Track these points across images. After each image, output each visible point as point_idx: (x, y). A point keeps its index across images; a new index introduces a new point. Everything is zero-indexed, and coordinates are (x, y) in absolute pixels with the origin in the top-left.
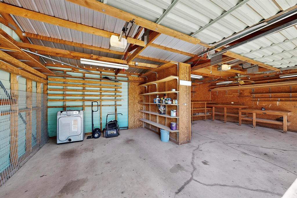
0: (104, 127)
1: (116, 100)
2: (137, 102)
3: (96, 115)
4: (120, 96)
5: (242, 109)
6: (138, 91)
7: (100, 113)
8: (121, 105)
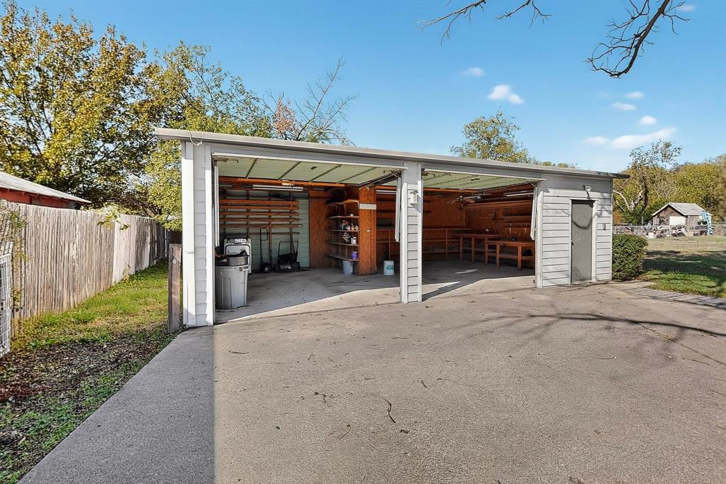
0: (274, 262)
1: (291, 226)
2: (323, 228)
3: (265, 245)
4: (298, 220)
5: (489, 239)
6: (325, 212)
7: (270, 243)
8: (299, 233)
